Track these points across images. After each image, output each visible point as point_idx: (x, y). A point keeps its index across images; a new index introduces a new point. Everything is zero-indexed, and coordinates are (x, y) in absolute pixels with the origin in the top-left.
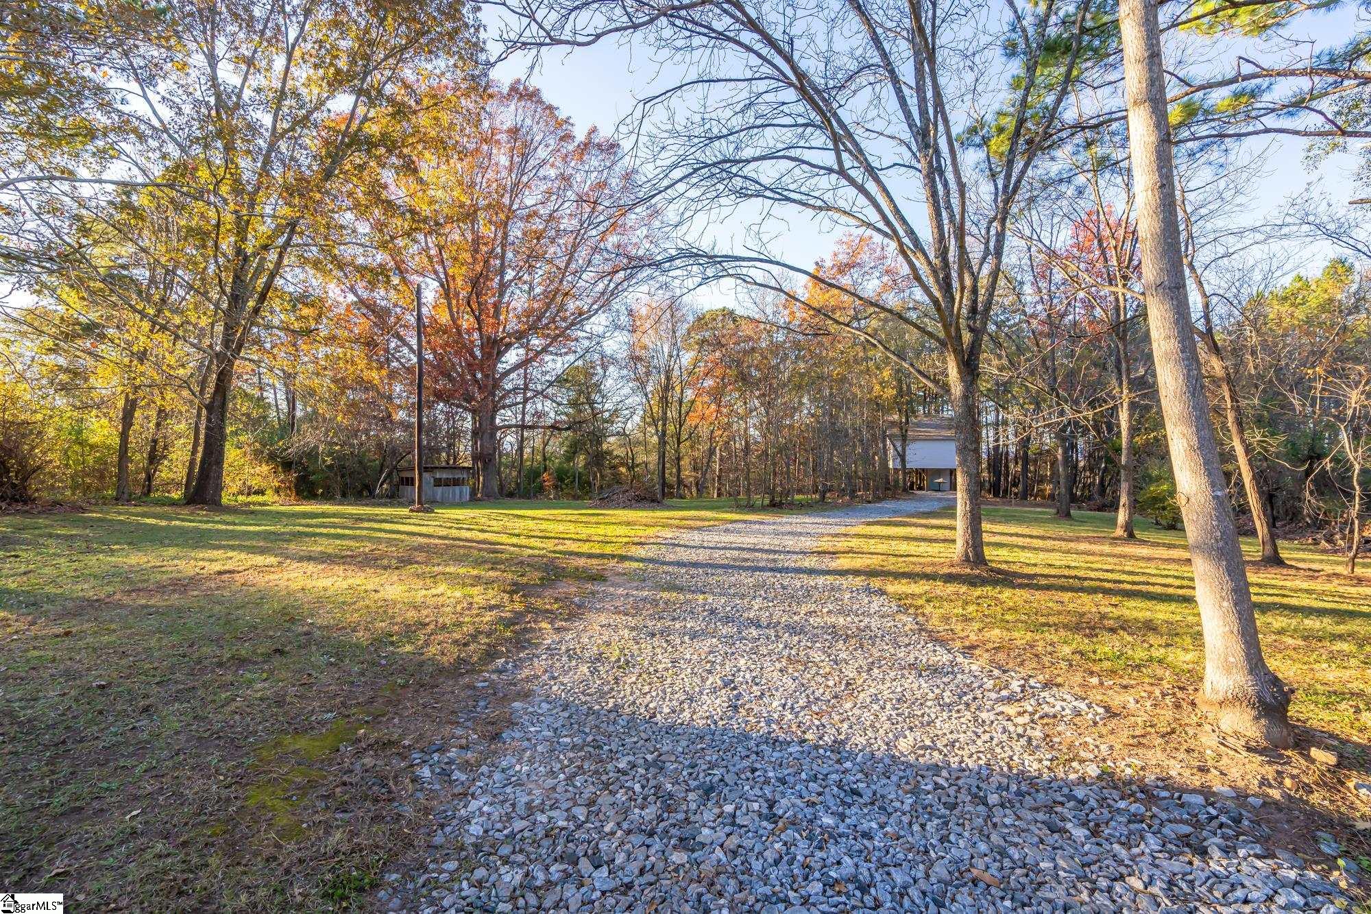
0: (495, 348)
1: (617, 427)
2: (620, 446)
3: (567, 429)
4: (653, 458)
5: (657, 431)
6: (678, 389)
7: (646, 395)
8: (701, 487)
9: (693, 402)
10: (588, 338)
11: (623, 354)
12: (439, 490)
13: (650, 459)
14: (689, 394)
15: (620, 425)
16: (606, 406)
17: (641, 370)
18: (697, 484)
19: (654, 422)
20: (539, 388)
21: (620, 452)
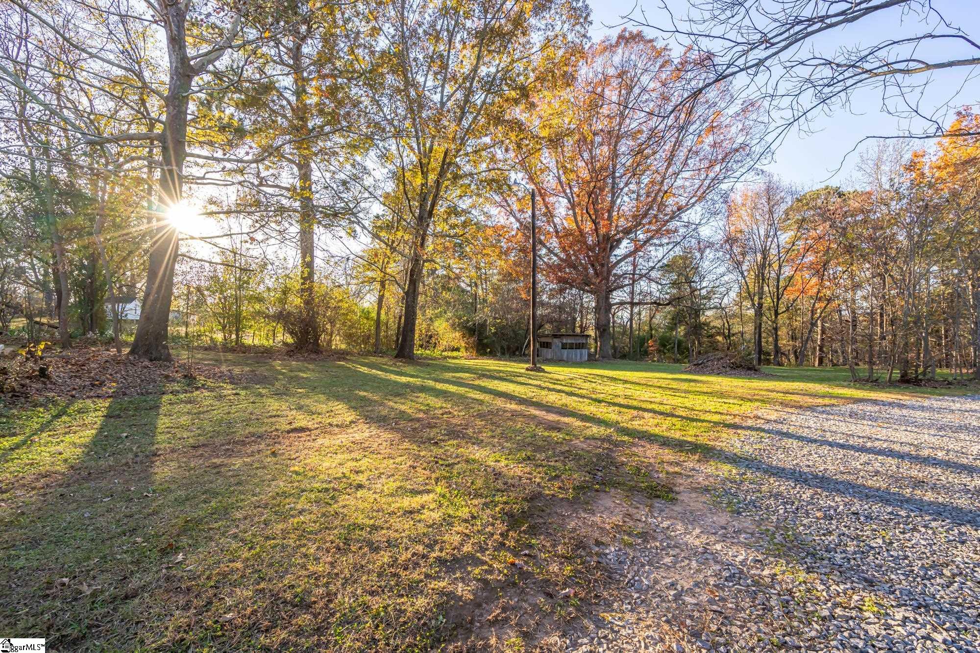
0: (609, 243)
1: (715, 301)
2: (717, 318)
3: (668, 304)
4: (750, 328)
5: (753, 305)
6: (776, 266)
7: (742, 273)
8: (800, 356)
9: (791, 278)
10: (685, 226)
11: (719, 237)
12: (565, 352)
13: (746, 329)
14: (787, 271)
15: (716, 300)
16: (704, 284)
17: (737, 250)
18: (795, 352)
19: (750, 297)
20: (644, 272)
21: (718, 323)
